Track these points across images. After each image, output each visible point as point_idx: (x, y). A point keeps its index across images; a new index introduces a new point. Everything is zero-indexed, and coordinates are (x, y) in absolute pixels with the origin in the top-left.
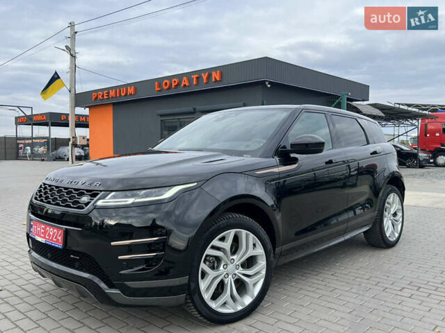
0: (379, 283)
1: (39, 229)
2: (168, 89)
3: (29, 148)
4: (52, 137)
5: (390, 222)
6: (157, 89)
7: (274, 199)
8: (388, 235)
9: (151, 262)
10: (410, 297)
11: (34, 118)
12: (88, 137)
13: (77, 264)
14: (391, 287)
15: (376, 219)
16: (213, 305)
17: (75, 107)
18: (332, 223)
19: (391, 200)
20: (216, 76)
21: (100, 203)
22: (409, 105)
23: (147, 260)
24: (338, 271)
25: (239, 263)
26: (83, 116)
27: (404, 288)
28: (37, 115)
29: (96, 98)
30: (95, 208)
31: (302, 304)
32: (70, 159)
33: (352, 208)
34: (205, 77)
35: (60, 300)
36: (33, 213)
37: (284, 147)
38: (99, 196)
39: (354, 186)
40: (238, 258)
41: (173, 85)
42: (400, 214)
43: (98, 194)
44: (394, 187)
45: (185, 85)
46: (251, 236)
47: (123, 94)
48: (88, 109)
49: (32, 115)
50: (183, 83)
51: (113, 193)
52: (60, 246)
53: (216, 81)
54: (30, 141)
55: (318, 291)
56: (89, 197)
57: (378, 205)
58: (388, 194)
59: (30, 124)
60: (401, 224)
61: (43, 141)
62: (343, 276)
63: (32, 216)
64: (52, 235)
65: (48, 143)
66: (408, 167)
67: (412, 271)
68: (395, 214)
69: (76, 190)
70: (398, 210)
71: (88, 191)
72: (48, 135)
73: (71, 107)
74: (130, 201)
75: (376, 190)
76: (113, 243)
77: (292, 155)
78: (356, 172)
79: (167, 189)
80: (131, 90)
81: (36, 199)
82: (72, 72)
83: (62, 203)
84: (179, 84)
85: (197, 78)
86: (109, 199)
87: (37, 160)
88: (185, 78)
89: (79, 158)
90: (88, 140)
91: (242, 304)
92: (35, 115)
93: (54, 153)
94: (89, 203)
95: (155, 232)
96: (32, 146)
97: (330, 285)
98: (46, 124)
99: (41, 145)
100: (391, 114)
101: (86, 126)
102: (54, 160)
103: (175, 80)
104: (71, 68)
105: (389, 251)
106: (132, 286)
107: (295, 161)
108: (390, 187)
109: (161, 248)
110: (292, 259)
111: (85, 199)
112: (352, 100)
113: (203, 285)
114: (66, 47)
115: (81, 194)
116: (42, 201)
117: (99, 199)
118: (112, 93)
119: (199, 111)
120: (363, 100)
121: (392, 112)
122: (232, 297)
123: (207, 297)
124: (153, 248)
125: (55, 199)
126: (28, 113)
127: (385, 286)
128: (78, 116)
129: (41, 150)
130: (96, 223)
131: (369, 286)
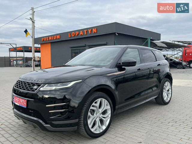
0: (160, 120)
1: (16, 100)
2: (74, 36)
3: (15, 62)
4: (25, 57)
5: (166, 94)
6: (69, 36)
7: (115, 86)
8: (165, 99)
9: (63, 113)
10: (172, 126)
11: (17, 49)
12: (40, 57)
13: (32, 114)
14: (165, 122)
15: (160, 93)
16: (92, 130)
17: (35, 44)
18: (142, 94)
19: (166, 84)
20: (94, 30)
21: (41, 89)
22: (179, 42)
23: (61, 113)
24: (143, 115)
25: (101, 113)
26: (38, 47)
27: (170, 122)
28: (18, 47)
29: (43, 40)
30: (39, 91)
31: (127, 129)
32: (33, 66)
33: (151, 88)
34: (90, 31)
35: (26, 129)
36: (14, 93)
37: (120, 64)
38: (41, 86)
39: (152, 78)
40: (101, 110)
41: (76, 34)
42: (170, 90)
43: (41, 85)
44: (168, 79)
45: (81, 35)
46: (106, 101)
47: (55, 39)
48: (40, 45)
49: (16, 47)
50: (80, 34)
51: (47, 85)
52: (25, 107)
53: (94, 33)
54: (15, 59)
55: (134, 124)
56: (37, 86)
57: (161, 87)
58: (165, 82)
59: (15, 51)
60: (171, 95)
61: (21, 58)
62: (145, 117)
63: (14, 94)
64: (22, 102)
65: (23, 59)
66: (178, 69)
67: (174, 115)
68: (168, 91)
69: (32, 83)
70: (170, 88)
71: (37, 84)
72: (23, 56)
73: (33, 44)
74: (54, 88)
75: (160, 80)
76: (47, 106)
77: (123, 67)
78: (153, 72)
79: (69, 83)
80: (58, 37)
81: (15, 87)
82: (33, 29)
83: (26, 89)
84: (79, 34)
85: (86, 31)
86: (45, 87)
87: (19, 67)
88: (81, 31)
89: (37, 66)
90: (40, 58)
91: (102, 129)
92: (17, 47)
93: (26, 64)
94: (37, 89)
95: (64, 101)
96: (17, 61)
97: (139, 121)
98: (22, 51)
99: (20, 60)
100: (170, 46)
101: (39, 52)
102: (26, 67)
103: (77, 32)
104: (32, 27)
105: (165, 106)
106: (55, 123)
107: (124, 69)
108: (166, 79)
109: (67, 107)
110: (124, 110)
111: (35, 87)
112: (153, 40)
113: (89, 122)
114: (30, 18)
115: (34, 85)
116: (18, 88)
117: (41, 87)
118: (50, 38)
119: (88, 46)
120: (158, 40)
121: (171, 45)
122: (99, 127)
123: (90, 126)
124: (63, 107)
125: (23, 87)
126: (15, 46)
127: (162, 121)
128: (36, 48)
129: (21, 62)
130: (40, 97)
131: (156, 121)
